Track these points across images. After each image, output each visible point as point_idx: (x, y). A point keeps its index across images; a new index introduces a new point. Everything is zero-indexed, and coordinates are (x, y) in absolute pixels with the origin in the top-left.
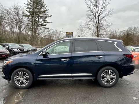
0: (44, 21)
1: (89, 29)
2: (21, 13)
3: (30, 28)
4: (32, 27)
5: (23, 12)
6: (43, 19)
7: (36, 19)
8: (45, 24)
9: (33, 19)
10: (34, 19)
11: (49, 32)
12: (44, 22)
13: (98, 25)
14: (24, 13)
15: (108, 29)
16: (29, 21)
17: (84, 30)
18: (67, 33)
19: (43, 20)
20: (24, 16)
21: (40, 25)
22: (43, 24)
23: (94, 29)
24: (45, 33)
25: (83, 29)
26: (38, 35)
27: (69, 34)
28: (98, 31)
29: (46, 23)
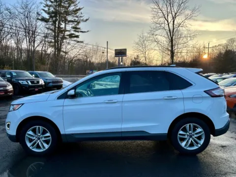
0: (76, 29)
1: (156, 43)
2: (34, 15)
3: (51, 42)
4: (53, 41)
5: (38, 13)
6: (73, 25)
7: (61, 26)
8: (77, 34)
9: (55, 26)
10: (57, 26)
11: (85, 49)
12: (75, 31)
13: (173, 35)
14: (39, 15)
15: (191, 43)
16: (48, 28)
17: (147, 44)
18: (116, 50)
19: (73, 28)
20: (39, 19)
21: (67, 35)
22: (74, 34)
23: (165, 42)
24: (78, 50)
25: (146, 42)
26: (64, 54)
27: (120, 52)
28: (172, 46)
29: (78, 32)
